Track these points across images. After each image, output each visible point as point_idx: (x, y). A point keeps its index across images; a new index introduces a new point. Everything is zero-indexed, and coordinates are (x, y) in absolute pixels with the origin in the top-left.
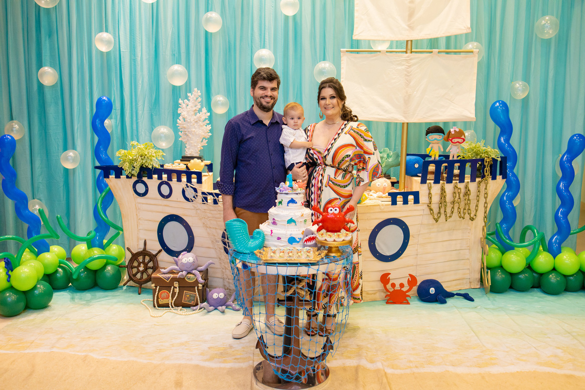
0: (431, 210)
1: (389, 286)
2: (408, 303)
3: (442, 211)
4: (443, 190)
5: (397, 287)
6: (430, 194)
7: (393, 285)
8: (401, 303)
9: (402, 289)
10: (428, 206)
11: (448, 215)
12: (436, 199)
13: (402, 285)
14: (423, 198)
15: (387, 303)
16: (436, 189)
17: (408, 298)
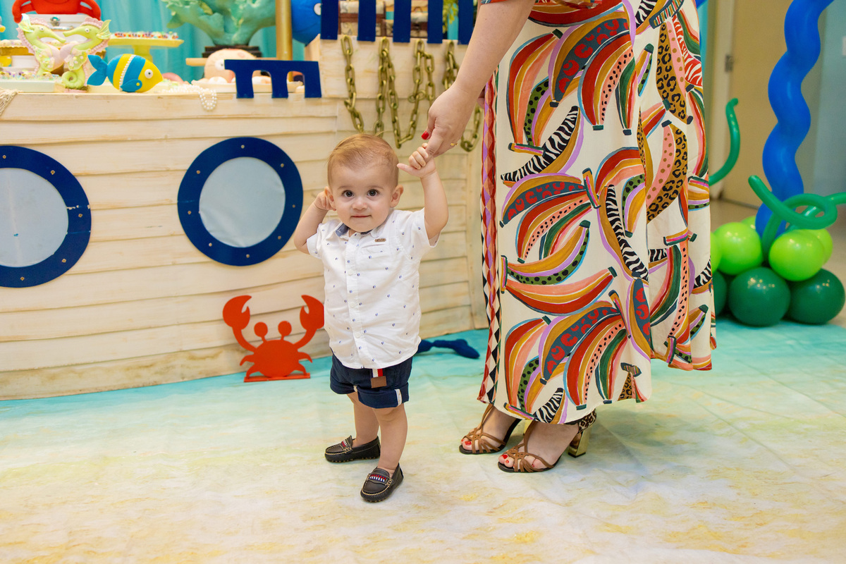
0: (355, 115)
1: (249, 333)
2: (305, 375)
3: (387, 121)
4: (384, 59)
5: (273, 334)
6: (349, 69)
7: (261, 329)
8: (286, 376)
9: (286, 339)
10: (346, 104)
11: (403, 135)
12: (367, 86)
13: (285, 328)
14: (331, 82)
15: (248, 379)
16: (366, 56)
17: (303, 362)
